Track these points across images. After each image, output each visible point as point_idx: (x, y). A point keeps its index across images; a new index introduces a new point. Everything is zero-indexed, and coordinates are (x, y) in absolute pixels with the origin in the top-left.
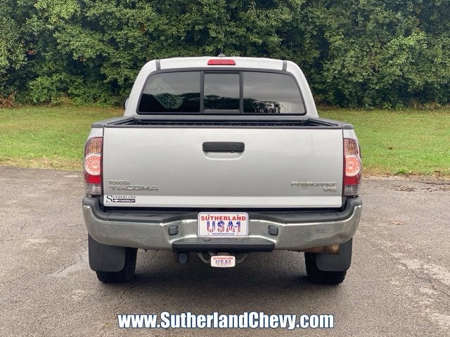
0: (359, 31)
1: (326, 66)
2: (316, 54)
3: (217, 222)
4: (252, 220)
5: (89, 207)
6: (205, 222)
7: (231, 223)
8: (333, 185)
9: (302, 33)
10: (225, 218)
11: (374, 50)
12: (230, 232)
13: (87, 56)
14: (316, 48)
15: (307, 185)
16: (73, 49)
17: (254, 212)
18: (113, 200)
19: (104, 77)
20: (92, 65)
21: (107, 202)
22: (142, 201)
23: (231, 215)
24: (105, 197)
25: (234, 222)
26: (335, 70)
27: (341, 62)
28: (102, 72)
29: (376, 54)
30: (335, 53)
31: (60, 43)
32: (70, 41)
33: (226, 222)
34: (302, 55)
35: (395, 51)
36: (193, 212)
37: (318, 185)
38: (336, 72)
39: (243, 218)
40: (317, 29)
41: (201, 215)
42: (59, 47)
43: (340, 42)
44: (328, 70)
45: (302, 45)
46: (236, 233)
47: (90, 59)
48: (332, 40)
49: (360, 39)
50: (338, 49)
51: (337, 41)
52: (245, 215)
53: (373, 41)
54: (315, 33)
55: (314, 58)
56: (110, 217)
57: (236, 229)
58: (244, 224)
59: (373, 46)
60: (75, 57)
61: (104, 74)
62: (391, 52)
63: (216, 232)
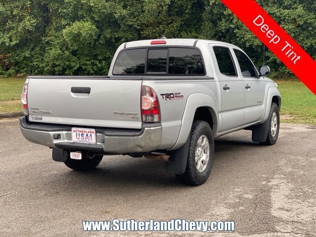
3: (81, 134)
4: (97, 134)
6: (75, 133)
7: (87, 135)
8: (136, 114)
10: (84, 132)
12: (87, 140)
13: (255, 44)
15: (122, 114)
16: (247, 40)
17: (99, 129)
18: (33, 118)
19: (268, 58)
20: (259, 50)
21: (31, 119)
22: (46, 119)
23: (87, 130)
24: (30, 116)
25: (89, 134)
28: (266, 55)
31: (238, 37)
32: (245, 34)
33: (85, 134)
36: (68, 127)
37: (128, 114)
39: (93, 132)
41: (73, 129)
42: (238, 39)
46: (90, 141)
47: (258, 46)
52: (93, 130)
57: (90, 138)
58: (94, 135)
60: (248, 45)
61: (268, 56)
63: (80, 139)
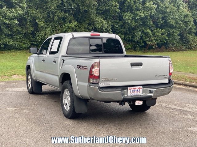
0: (50, 20)
1: (37, 35)
2: (32, 29)
3: (133, 90)
4: (144, 89)
5: (97, 87)
6: (130, 90)
7: (137, 90)
8: (166, 75)
9: (26, 20)
10: (136, 89)
11: (57, 28)
12: (137, 93)
14: (32, 27)
15: (159, 76)
17: (144, 86)
18: (102, 84)
22: (112, 84)
23: (137, 87)
24: (100, 83)
25: (138, 90)
26: (42, 36)
27: (44, 33)
29: (59, 30)
30: (41, 29)
33: (136, 90)
34: (26, 29)
35: (66, 29)
36: (126, 87)
37: (162, 76)
38: (43, 37)
39: (141, 88)
40: (32, 18)
41: (129, 88)
43: (43, 24)
44: (38, 36)
45: (25, 25)
48: (39, 23)
49: (51, 23)
50: (42, 27)
51: (42, 24)
52: (141, 87)
53: (57, 25)
54: (32, 20)
55: (32, 30)
56: (104, 90)
57: (139, 92)
58: (141, 90)
59: (57, 27)
62: (65, 30)
63: (133, 93)
